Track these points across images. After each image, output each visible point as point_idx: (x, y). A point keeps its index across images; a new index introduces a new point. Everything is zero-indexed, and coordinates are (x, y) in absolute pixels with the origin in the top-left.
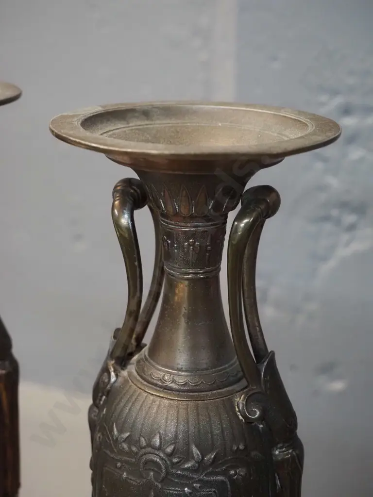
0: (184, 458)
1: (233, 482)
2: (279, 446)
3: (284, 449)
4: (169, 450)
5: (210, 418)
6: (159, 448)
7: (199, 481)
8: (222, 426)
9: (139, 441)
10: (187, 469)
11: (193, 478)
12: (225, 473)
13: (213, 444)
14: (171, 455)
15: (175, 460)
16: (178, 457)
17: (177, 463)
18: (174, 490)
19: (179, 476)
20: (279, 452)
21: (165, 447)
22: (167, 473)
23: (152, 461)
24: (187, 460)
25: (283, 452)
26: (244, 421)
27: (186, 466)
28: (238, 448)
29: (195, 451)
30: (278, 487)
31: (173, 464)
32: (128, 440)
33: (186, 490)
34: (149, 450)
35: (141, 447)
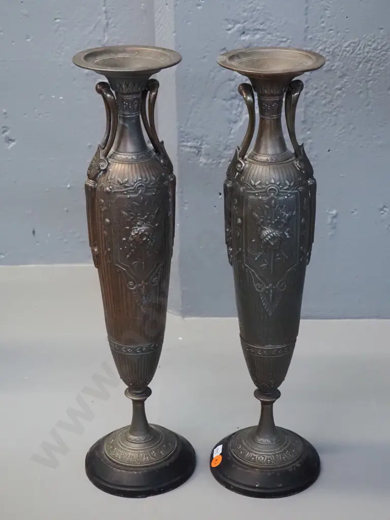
1: (300, 192)
2: (309, 179)
4: (278, 183)
6: (274, 184)
7: (290, 193)
9: (265, 183)
10: (286, 189)
11: (288, 192)
12: (297, 189)
13: (292, 179)
14: (279, 185)
16: (282, 186)
18: (281, 198)
19: (283, 192)
20: (310, 182)
21: (276, 183)
22: (279, 192)
23: (272, 189)
24: (285, 186)
26: (299, 170)
28: (300, 179)
29: (287, 182)
30: (310, 196)
31: (280, 188)
32: (260, 184)
33: (286, 197)
34: (270, 185)
35: (267, 185)
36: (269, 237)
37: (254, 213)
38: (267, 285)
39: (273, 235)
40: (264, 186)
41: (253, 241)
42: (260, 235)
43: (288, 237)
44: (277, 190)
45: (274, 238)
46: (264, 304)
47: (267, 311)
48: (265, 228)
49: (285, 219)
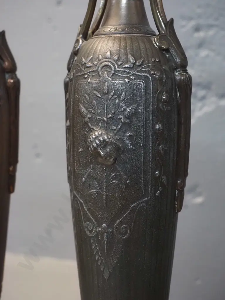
0: (124, 62)
1: (153, 78)
2: (178, 70)
3: (181, 72)
4: (116, 58)
5: (139, 43)
6: (110, 58)
7: (133, 75)
8: (146, 47)
9: (98, 58)
10: (127, 68)
11: (130, 73)
15: (120, 63)
16: (121, 62)
17: (121, 64)
18: (119, 81)
19: (122, 72)
20: (178, 73)
21: (113, 57)
22: (115, 71)
23: (106, 65)
24: (127, 63)
25: (181, 73)
26: (158, 48)
27: (126, 66)
28: (155, 60)
30: (178, 97)
31: (118, 65)
33: (126, 80)
34: (105, 60)
35: (100, 60)
36: (97, 141)
37: (81, 106)
38: (99, 226)
39: (104, 138)
40: (95, 63)
41: (80, 150)
42: (87, 140)
43: (130, 146)
44: (113, 69)
45: (104, 144)
46: (97, 257)
47: (102, 270)
48: (94, 128)
49: (123, 115)
